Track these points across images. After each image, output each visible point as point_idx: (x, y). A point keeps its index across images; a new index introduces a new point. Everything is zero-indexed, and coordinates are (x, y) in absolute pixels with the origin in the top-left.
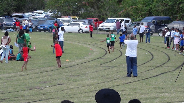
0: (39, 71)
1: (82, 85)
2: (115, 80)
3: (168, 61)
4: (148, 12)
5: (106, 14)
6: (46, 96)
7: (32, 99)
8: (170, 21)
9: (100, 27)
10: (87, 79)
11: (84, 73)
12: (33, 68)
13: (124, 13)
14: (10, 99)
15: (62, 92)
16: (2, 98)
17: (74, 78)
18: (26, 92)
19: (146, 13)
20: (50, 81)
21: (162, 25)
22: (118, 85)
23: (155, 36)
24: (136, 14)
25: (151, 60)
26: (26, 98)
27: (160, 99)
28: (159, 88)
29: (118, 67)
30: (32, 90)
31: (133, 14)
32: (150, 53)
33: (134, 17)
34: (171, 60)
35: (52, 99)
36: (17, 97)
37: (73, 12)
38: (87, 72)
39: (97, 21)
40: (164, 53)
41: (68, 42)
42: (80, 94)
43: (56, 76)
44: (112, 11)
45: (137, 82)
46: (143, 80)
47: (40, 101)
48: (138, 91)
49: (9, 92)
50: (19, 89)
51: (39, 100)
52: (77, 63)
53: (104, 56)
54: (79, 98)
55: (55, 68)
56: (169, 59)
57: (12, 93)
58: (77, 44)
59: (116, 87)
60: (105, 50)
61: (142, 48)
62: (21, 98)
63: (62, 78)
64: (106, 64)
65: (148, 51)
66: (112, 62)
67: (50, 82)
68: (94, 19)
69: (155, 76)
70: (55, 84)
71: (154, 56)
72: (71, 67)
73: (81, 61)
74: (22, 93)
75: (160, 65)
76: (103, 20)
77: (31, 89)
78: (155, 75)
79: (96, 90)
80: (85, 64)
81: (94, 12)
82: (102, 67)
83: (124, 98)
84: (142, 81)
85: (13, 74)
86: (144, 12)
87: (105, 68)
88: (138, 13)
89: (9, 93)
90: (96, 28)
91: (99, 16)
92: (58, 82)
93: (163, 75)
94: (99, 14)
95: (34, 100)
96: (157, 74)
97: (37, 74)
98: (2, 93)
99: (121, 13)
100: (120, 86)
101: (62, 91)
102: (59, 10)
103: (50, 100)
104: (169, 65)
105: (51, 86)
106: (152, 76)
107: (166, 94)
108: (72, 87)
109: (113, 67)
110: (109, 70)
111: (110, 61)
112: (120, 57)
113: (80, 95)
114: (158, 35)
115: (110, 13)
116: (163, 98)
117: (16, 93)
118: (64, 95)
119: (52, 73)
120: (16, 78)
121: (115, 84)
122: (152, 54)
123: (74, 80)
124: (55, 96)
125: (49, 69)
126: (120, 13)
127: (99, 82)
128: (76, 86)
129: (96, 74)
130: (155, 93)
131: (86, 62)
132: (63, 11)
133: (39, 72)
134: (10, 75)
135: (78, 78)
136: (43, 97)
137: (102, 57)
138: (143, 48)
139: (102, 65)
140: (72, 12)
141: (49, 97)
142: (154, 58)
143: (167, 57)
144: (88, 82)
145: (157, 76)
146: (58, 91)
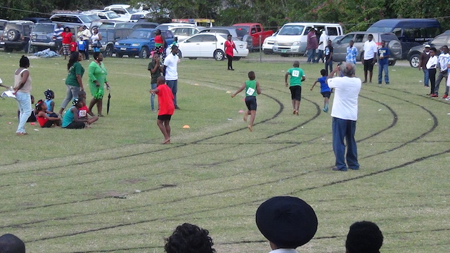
0: (118, 153)
1: (221, 188)
2: (302, 174)
3: (434, 127)
4: (384, 9)
5: (280, 13)
6: (134, 214)
7: (100, 223)
8: (438, 30)
9: (266, 46)
10: (235, 174)
11: (228, 157)
12: (101, 147)
13: (324, 10)
14: (46, 223)
15: (174, 205)
16: (28, 221)
17: (202, 171)
18: (86, 205)
19: (378, 10)
20: (145, 178)
21: (418, 40)
22: (311, 186)
23: (400, 67)
24: (354, 12)
25: (392, 126)
26: (84, 221)
27: (413, 223)
28: (411, 195)
29: (309, 142)
30: (100, 200)
31: (348, 12)
32: (389, 108)
33: (349, 19)
34: (441, 126)
35: (149, 223)
36: (63, 216)
37: (200, 9)
38: (235, 157)
39: (259, 30)
40: (423, 108)
41: (188, 82)
42: (218, 211)
43: (157, 165)
44: (295, 7)
45: (358, 181)
46: (372, 174)
47: (119, 227)
48: (359, 203)
49: (43, 204)
50: (67, 197)
51: (118, 224)
52: (209, 134)
53: (275, 116)
54: (214, 219)
55: (157, 146)
56: (436, 124)
57: (52, 209)
58: (210, 86)
59: (304, 192)
60: (279, 102)
61: (369, 97)
62: (74, 221)
63: (174, 172)
64: (280, 135)
65: (384, 103)
66: (295, 131)
67: (144, 180)
68: (252, 25)
69: (402, 166)
70: (156, 186)
71: (398, 117)
72: (195, 143)
73: (219, 128)
74: (75, 208)
75: (413, 138)
76: (273, 29)
77: (97, 197)
78: (402, 164)
79: (258, 201)
80: (230, 137)
81: (252, 8)
82: (271, 143)
83: (325, 219)
84: (368, 177)
85: (55, 162)
86: (375, 8)
87: (278, 146)
88: (359, 11)
89: (45, 208)
90: (257, 48)
91: (264, 19)
92: (163, 180)
93: (420, 163)
94: (263, 13)
95: (104, 226)
96: (406, 162)
97: (112, 162)
98: (27, 207)
99: (318, 9)
100: (314, 190)
101: (174, 201)
102: (165, 4)
103: (145, 223)
104: (435, 138)
105: (148, 191)
106: (394, 166)
107: (428, 210)
108: (197, 193)
109: (299, 143)
110: (289, 151)
111: (291, 128)
112: (314, 118)
113: (217, 213)
114: (409, 65)
115: (290, 10)
116: (419, 219)
117: (62, 206)
118: (178, 213)
119: (149, 158)
120: (61, 170)
121: (304, 186)
122: (393, 112)
123: (202, 175)
124: (156, 216)
125: (142, 147)
126: (315, 12)
127: (264, 180)
128: (207, 192)
129: (257, 160)
130: (400, 207)
131: (231, 130)
132: (175, 6)
133: (118, 155)
134: (47, 163)
135: (212, 170)
136: (128, 218)
137: (272, 120)
138: (372, 97)
139: (270, 139)
140: (197, 8)
141: (141, 218)
142: (398, 121)
143: (430, 119)
144: (237, 181)
145: (406, 164)
146: (164, 203)
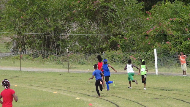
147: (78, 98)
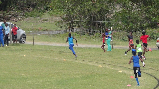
147: (120, 71)
